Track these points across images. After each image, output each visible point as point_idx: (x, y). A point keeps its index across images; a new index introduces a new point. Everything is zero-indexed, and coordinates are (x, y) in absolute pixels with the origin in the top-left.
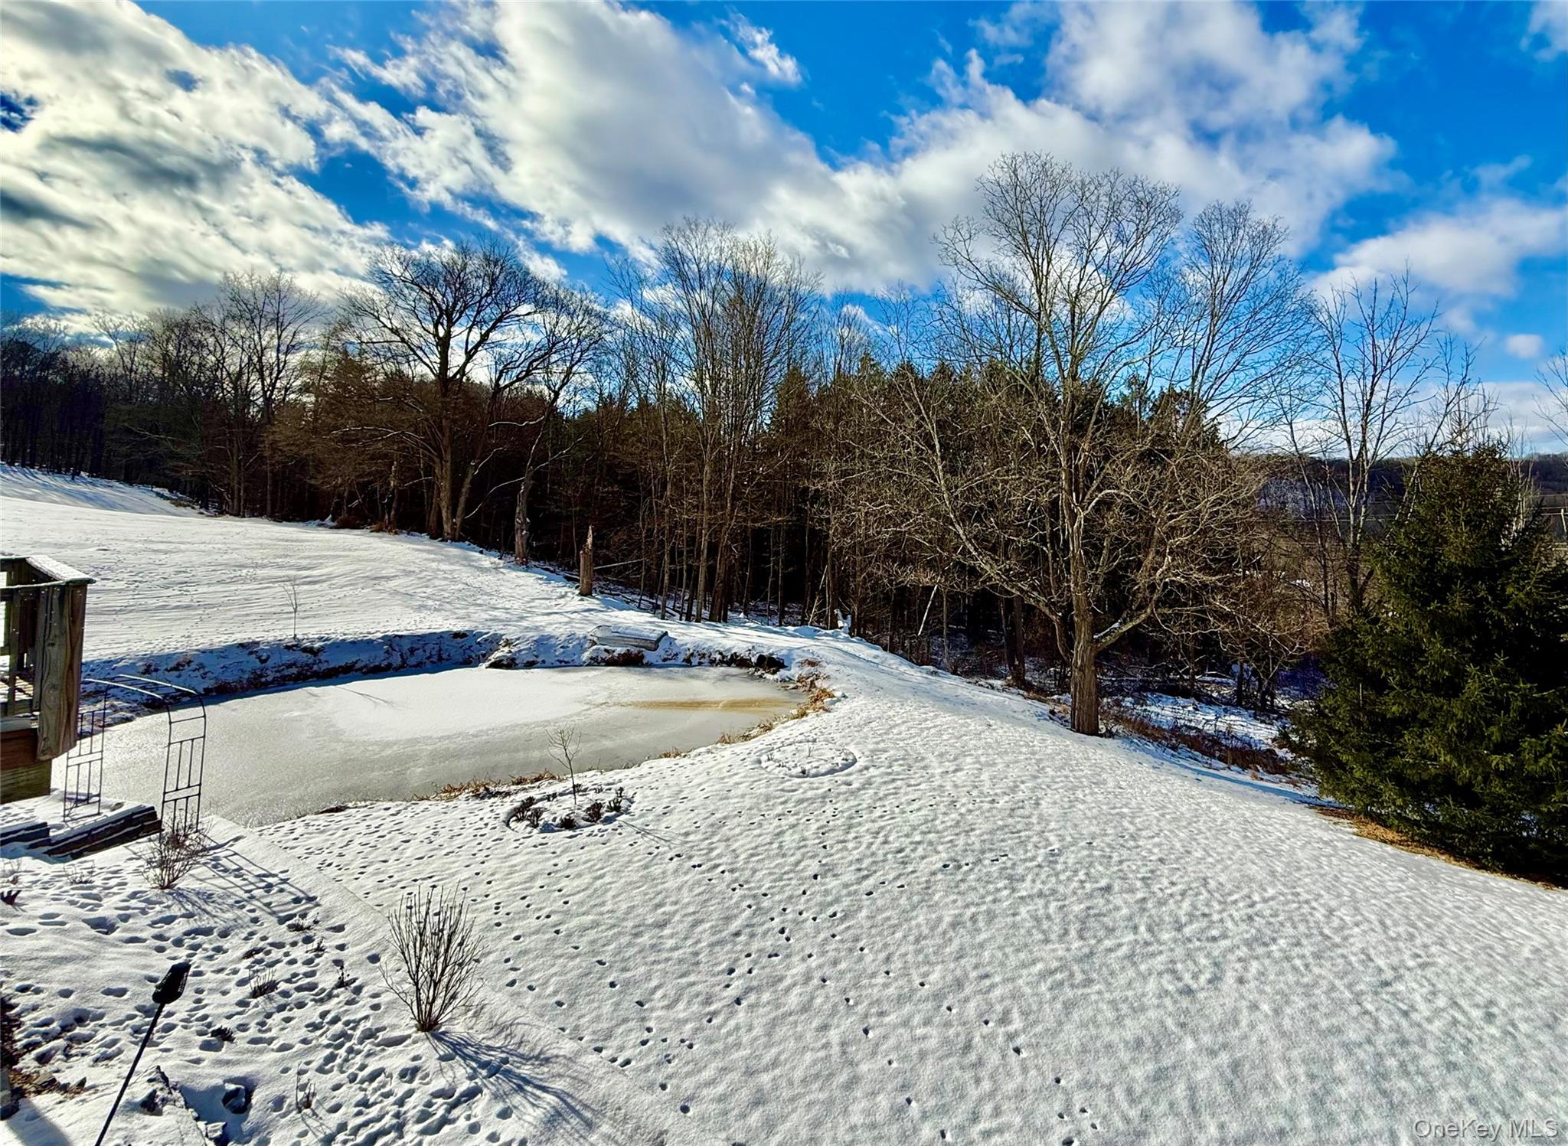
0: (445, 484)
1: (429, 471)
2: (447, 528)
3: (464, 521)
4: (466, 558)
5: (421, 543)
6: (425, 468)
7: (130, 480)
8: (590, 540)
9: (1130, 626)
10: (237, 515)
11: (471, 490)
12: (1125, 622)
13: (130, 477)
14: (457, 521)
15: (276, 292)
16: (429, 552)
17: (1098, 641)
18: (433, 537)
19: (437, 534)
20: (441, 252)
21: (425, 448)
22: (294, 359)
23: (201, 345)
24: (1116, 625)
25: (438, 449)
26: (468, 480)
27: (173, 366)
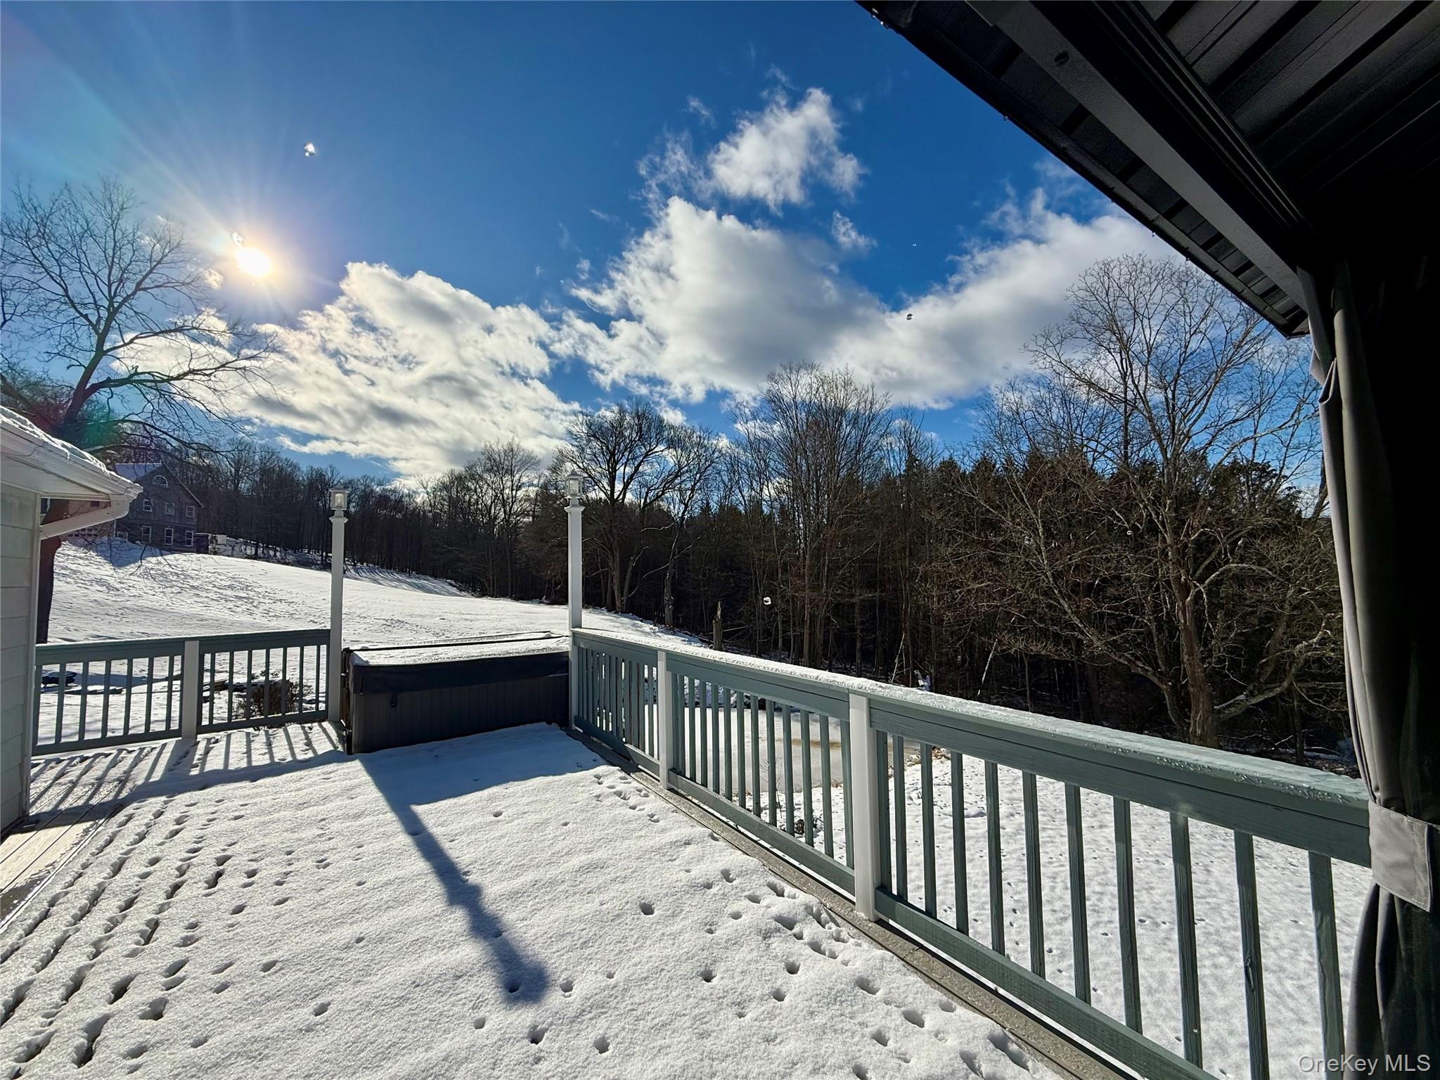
0: (616, 574)
1: (604, 564)
2: (618, 603)
3: (628, 599)
4: (634, 625)
5: (603, 614)
6: (602, 563)
7: (435, 576)
8: (719, 613)
9: (1260, 699)
10: (492, 596)
11: (632, 577)
12: (1252, 694)
13: (436, 574)
14: (624, 599)
15: (511, 451)
16: (612, 621)
17: (1219, 712)
18: (609, 611)
19: (612, 609)
20: (608, 414)
21: (603, 548)
22: (520, 494)
23: (469, 489)
24: (1242, 697)
25: (611, 549)
26: (630, 570)
27: (453, 502)
